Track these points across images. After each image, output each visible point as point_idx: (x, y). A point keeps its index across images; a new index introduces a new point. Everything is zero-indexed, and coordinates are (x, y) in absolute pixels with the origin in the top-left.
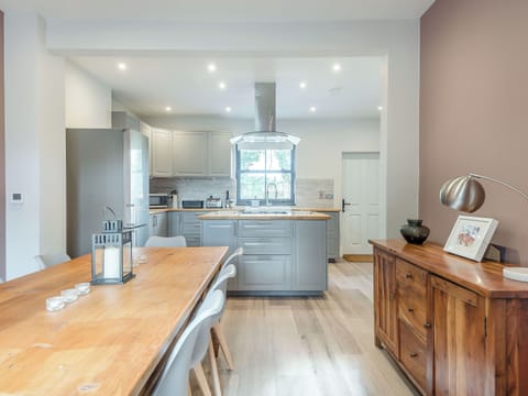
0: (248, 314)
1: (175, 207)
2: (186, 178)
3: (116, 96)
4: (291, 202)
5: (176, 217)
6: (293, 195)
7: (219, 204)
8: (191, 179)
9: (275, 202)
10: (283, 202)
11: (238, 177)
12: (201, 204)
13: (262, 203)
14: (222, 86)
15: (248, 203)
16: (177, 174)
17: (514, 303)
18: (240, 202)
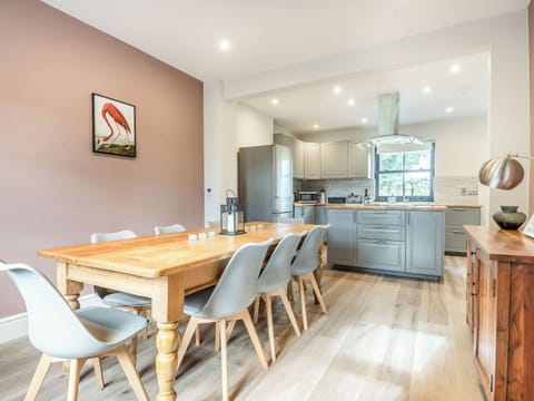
0: (359, 284)
1: (323, 202)
2: (331, 180)
3: (276, 123)
4: (431, 199)
5: (322, 210)
6: (432, 192)
7: (358, 200)
8: (336, 180)
9: (412, 199)
10: (422, 199)
11: (377, 177)
12: (343, 200)
13: (399, 199)
14: (351, 102)
15: (386, 199)
16: (323, 177)
17: (521, 267)
18: (378, 199)
